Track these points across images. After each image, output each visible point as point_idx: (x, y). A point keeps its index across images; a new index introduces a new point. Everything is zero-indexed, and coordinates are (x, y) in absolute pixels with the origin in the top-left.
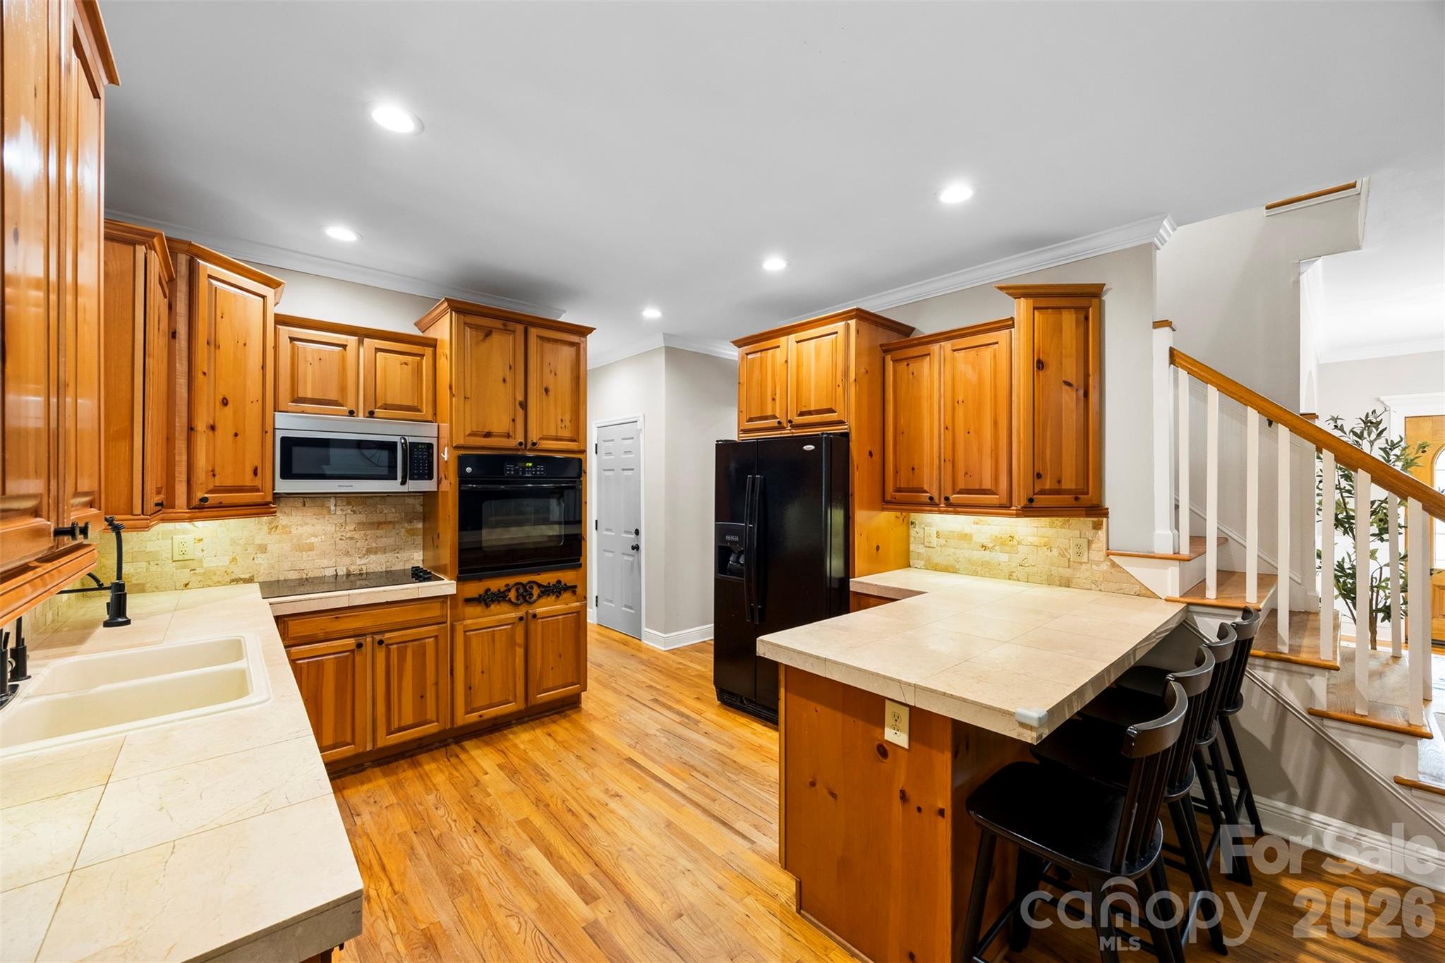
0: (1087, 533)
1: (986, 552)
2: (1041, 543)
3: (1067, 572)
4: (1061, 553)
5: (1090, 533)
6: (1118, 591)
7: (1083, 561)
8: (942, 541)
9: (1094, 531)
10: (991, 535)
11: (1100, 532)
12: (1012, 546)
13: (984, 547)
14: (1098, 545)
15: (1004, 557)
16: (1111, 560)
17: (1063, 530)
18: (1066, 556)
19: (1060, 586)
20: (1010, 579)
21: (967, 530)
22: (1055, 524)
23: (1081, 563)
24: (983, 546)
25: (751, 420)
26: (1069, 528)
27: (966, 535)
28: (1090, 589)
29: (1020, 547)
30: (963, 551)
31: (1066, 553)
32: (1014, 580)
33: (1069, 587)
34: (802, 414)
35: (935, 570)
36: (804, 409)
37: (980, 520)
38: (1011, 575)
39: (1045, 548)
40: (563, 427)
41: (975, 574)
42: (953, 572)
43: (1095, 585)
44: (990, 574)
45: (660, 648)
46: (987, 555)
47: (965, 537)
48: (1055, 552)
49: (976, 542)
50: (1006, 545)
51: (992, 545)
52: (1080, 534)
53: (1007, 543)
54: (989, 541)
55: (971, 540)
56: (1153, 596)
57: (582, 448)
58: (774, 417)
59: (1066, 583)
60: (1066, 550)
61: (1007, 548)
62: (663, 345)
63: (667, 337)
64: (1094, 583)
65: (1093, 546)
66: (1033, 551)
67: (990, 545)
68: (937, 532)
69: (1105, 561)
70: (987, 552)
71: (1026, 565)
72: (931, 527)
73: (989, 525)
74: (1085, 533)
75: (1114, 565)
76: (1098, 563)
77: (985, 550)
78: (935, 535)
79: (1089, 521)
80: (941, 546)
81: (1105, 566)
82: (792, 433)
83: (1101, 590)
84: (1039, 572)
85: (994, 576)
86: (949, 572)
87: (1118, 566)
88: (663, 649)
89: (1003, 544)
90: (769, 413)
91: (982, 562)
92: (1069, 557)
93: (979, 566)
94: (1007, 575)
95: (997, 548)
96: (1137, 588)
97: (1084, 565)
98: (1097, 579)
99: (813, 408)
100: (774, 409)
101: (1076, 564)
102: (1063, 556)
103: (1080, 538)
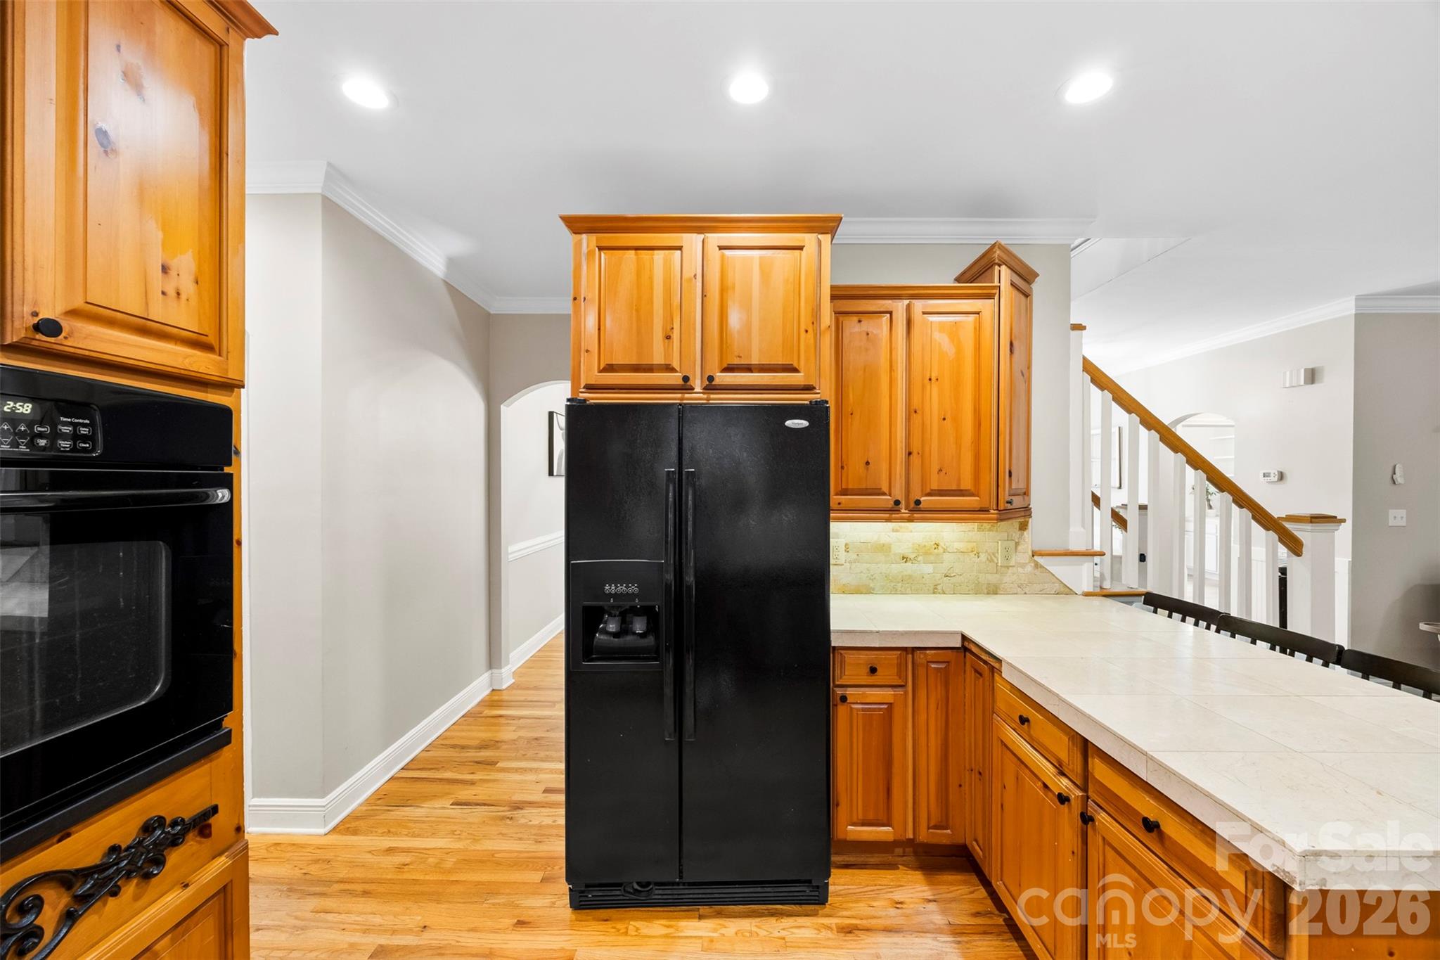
0: (1014, 534)
1: (907, 564)
2: (968, 549)
3: (993, 578)
4: (989, 557)
5: (1016, 534)
6: (1042, 592)
7: (1011, 565)
8: (853, 556)
9: (1020, 532)
10: (913, 544)
11: (1025, 533)
12: (937, 555)
13: (905, 559)
14: (1023, 547)
15: (928, 569)
16: (1035, 561)
17: (991, 533)
18: (993, 561)
19: (988, 594)
20: (934, 593)
21: (885, 539)
22: (983, 527)
23: (1008, 567)
24: (903, 558)
25: (610, 368)
26: (997, 531)
27: (884, 545)
28: (1016, 594)
29: (946, 556)
30: (879, 565)
31: (993, 558)
32: (939, 593)
33: (996, 594)
34: (729, 369)
35: (844, 593)
36: (736, 361)
37: (901, 527)
38: (936, 589)
39: (972, 554)
40: (171, 293)
41: (894, 592)
42: (866, 593)
43: (1021, 590)
44: (911, 590)
45: (315, 830)
46: (909, 568)
47: (883, 548)
48: (983, 557)
49: (895, 554)
50: (931, 554)
51: (915, 555)
52: (1008, 537)
53: (932, 551)
54: (910, 550)
55: (890, 551)
56: (1070, 592)
57: (232, 375)
58: (669, 368)
59: (993, 591)
60: (993, 554)
61: (932, 558)
62: (319, 191)
63: (334, 173)
64: (1019, 587)
65: (1020, 548)
66: (959, 558)
67: (912, 556)
68: (846, 545)
69: (1029, 563)
70: (909, 564)
71: (952, 575)
72: (838, 538)
73: (911, 532)
74: (1012, 535)
75: (1037, 565)
76: (1023, 566)
77: (906, 562)
78: (844, 548)
79: (1016, 523)
80: (850, 562)
81: (1029, 568)
82: (708, 399)
83: (1025, 593)
84: (966, 581)
85: (917, 592)
86: (861, 593)
87: (1042, 567)
88: (323, 831)
89: (927, 553)
90: (658, 359)
91: (902, 577)
92: (996, 561)
93: (899, 583)
94: (931, 589)
95: (920, 558)
96: (1057, 586)
97: (1010, 568)
98: (1022, 582)
99: (755, 360)
100: (668, 352)
101: (1003, 569)
102: (991, 561)
103: (1008, 540)
